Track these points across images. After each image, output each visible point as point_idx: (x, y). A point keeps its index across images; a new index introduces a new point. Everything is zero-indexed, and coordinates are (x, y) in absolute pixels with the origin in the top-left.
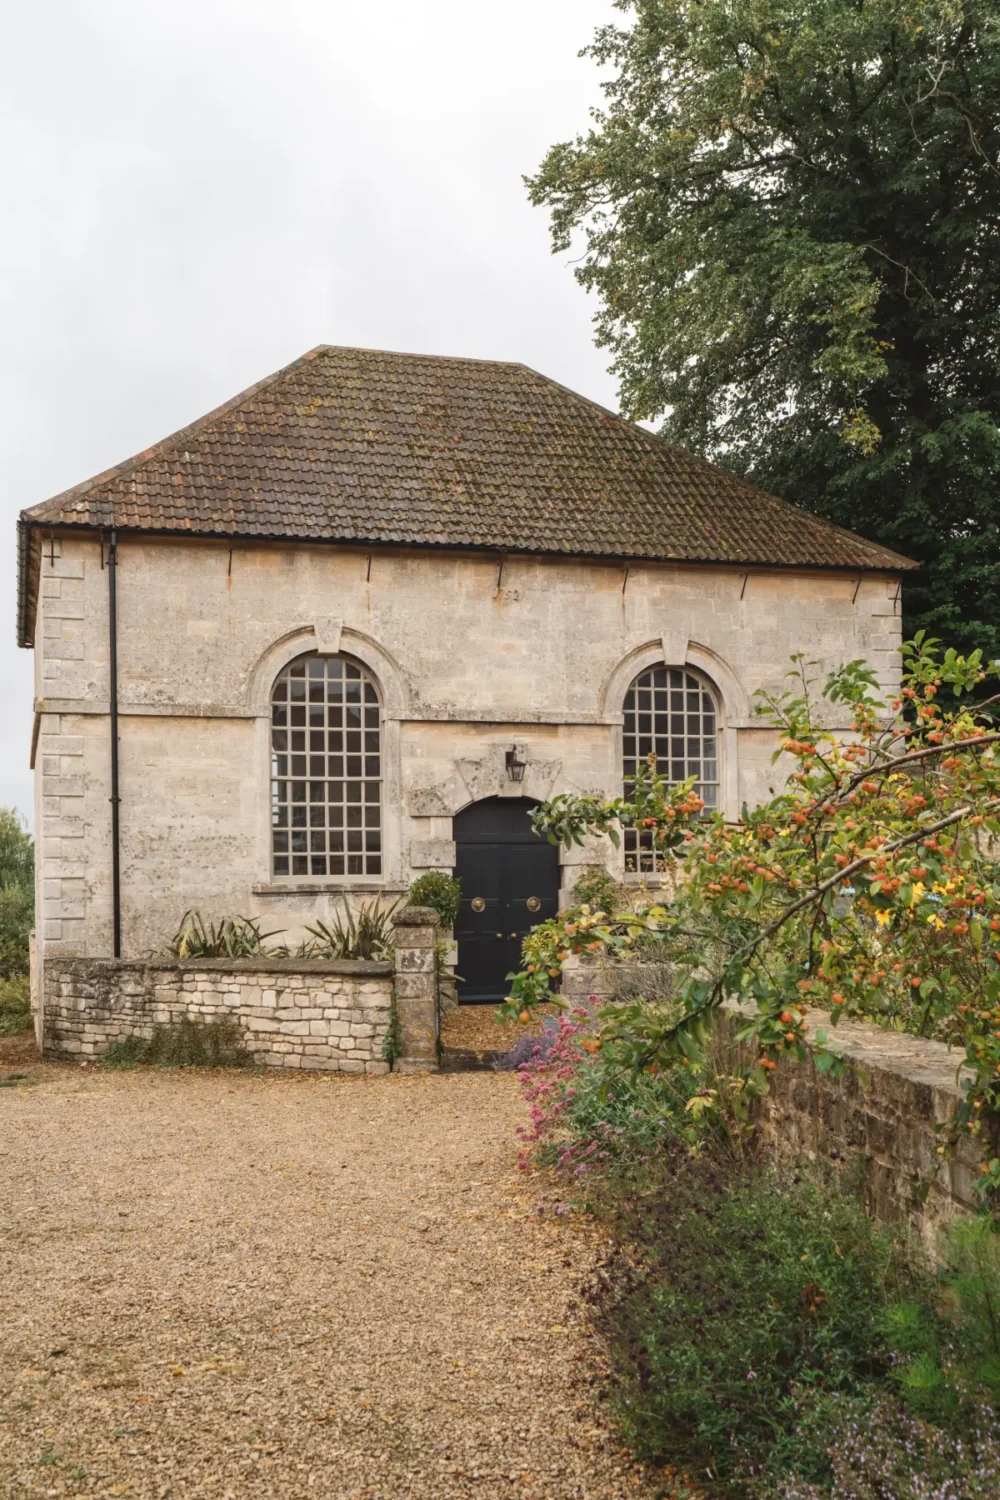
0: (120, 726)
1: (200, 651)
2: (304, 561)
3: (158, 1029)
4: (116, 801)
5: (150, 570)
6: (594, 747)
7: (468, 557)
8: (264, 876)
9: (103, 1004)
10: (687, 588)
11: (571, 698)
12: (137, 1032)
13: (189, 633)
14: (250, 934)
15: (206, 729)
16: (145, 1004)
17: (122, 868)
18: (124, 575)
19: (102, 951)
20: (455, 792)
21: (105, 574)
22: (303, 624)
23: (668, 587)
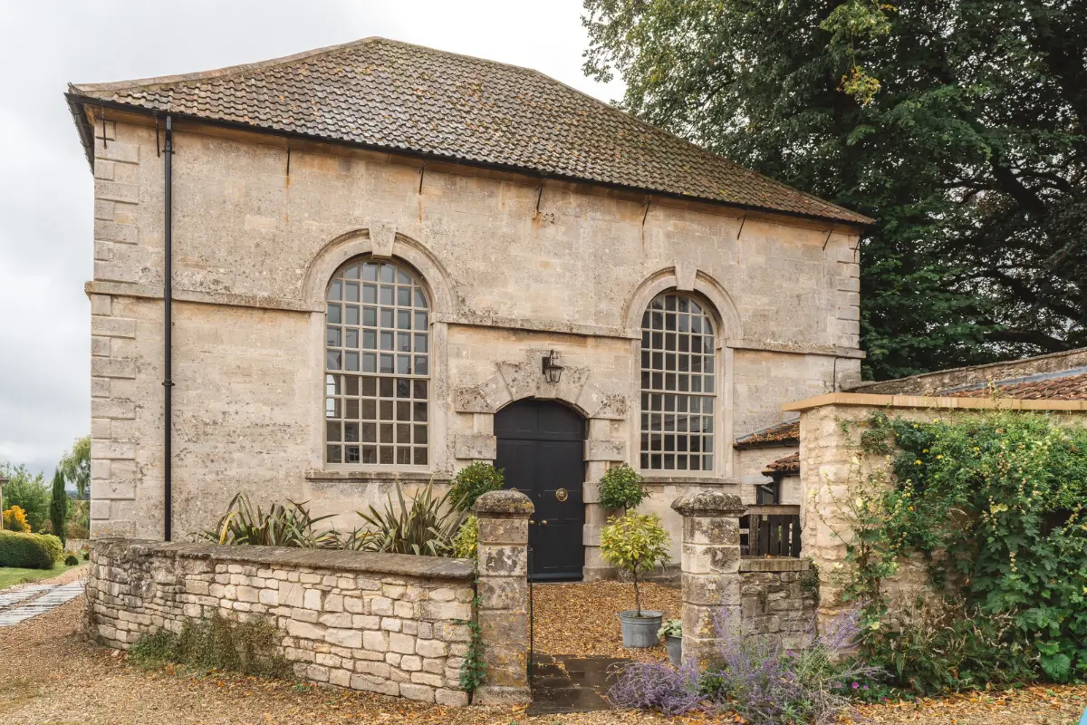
0: (174, 312)
1: (257, 245)
2: (360, 169)
3: (189, 623)
4: (169, 385)
5: (208, 162)
6: (617, 358)
7: (511, 180)
8: (318, 464)
9: (135, 591)
10: (696, 226)
11: (598, 313)
12: (167, 625)
13: (247, 227)
14: (300, 518)
15: (262, 319)
16: (176, 594)
17: (175, 451)
18: (180, 164)
19: (151, 534)
20: (496, 392)
21: (159, 163)
22: (357, 227)
23: (680, 223)
